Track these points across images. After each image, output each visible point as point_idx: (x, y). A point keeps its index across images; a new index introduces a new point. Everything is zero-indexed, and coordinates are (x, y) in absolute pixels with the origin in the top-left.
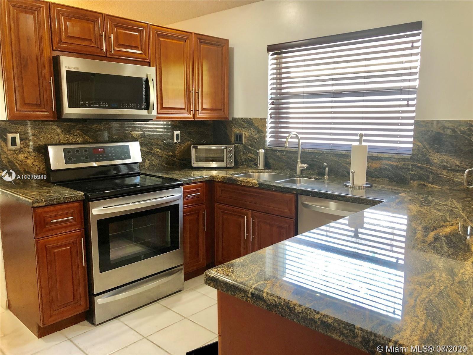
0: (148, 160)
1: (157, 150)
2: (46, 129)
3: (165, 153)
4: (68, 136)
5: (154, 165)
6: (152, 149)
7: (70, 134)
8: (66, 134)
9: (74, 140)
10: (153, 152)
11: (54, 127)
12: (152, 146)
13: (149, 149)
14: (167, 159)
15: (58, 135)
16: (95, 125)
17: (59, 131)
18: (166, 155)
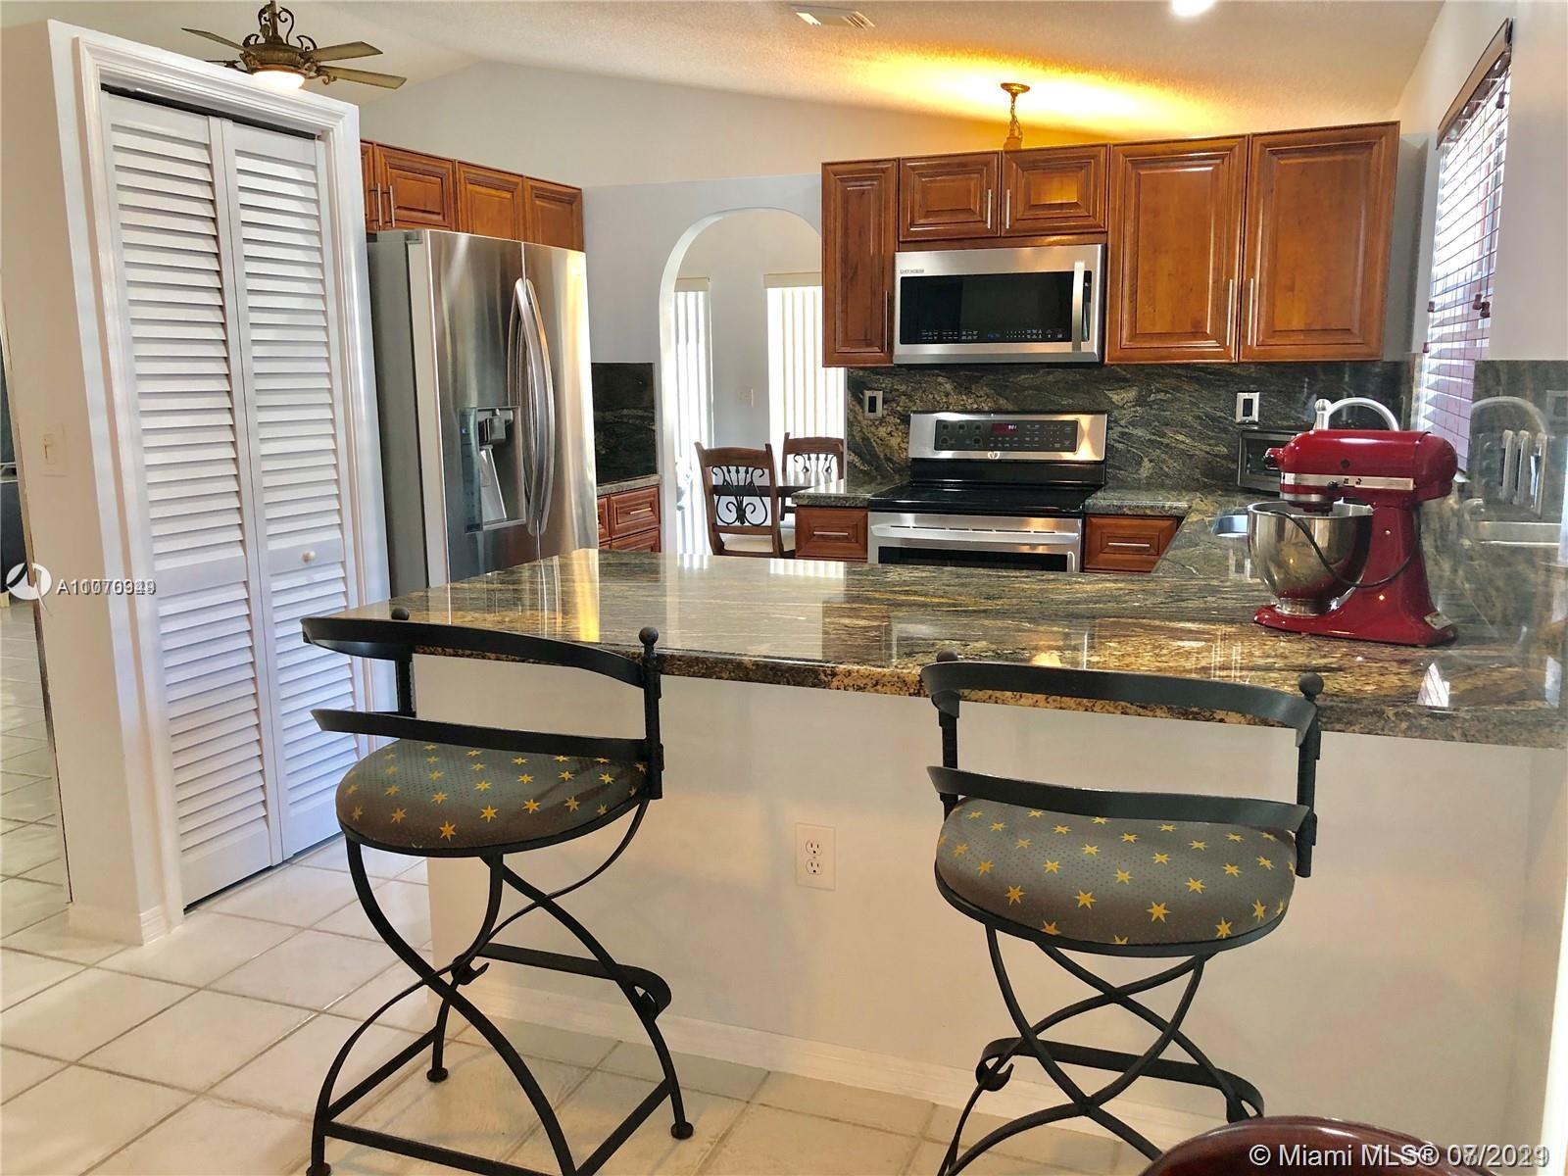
0: (1151, 461)
1: (1180, 437)
2: (926, 382)
3: (1204, 447)
4: (964, 397)
5: (1167, 475)
6: (1164, 435)
7: (969, 392)
8: (961, 393)
9: (975, 406)
10: (1165, 441)
11: (940, 379)
12: (1164, 427)
13: (1154, 434)
14: (1209, 463)
15: (947, 395)
16: (1023, 377)
17: (948, 387)
18: (1208, 453)
